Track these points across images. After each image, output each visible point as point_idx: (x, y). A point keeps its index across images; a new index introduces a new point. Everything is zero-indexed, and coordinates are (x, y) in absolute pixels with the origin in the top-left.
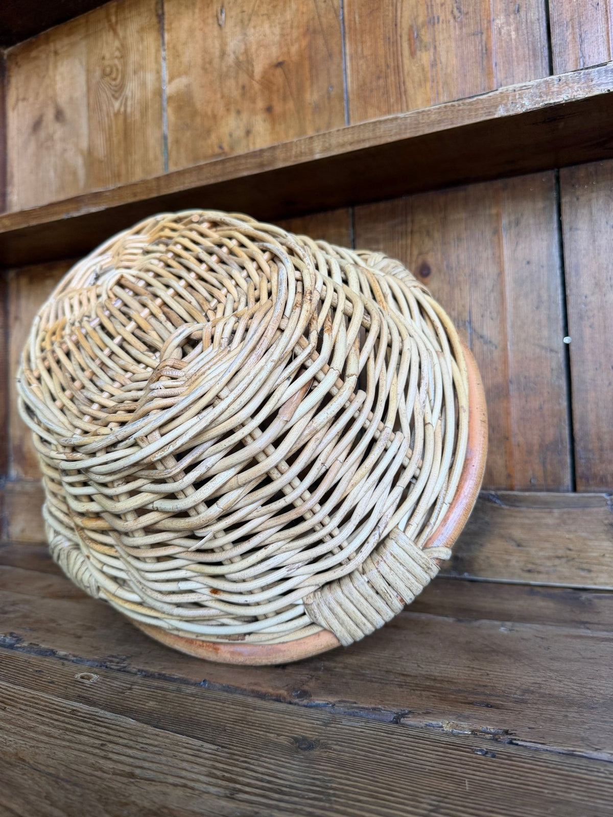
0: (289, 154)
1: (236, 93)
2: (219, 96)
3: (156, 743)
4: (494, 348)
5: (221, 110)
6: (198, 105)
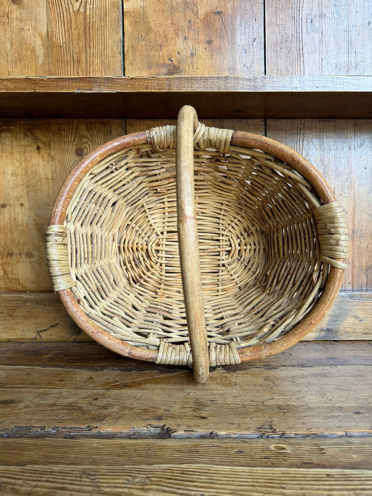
0: (275, 85)
1: (183, 24)
2: (170, 22)
5: (171, 34)
6: (152, 24)
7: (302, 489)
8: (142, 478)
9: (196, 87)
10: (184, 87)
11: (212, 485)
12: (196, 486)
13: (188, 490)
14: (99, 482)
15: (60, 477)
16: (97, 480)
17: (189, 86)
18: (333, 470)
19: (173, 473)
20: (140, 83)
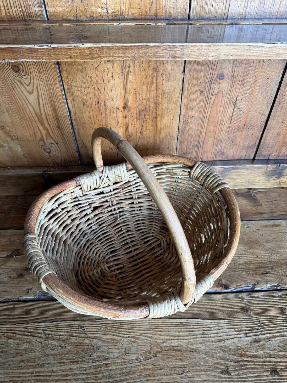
3: (214, 326)
4: (242, 113)
7: (168, 332)
8: (104, 327)
9: (118, 56)
10: (106, 57)
11: (133, 331)
12: (126, 332)
13: (123, 334)
14: (86, 331)
15: (69, 329)
16: (85, 330)
18: (184, 320)
19: (117, 324)
20: (63, 53)
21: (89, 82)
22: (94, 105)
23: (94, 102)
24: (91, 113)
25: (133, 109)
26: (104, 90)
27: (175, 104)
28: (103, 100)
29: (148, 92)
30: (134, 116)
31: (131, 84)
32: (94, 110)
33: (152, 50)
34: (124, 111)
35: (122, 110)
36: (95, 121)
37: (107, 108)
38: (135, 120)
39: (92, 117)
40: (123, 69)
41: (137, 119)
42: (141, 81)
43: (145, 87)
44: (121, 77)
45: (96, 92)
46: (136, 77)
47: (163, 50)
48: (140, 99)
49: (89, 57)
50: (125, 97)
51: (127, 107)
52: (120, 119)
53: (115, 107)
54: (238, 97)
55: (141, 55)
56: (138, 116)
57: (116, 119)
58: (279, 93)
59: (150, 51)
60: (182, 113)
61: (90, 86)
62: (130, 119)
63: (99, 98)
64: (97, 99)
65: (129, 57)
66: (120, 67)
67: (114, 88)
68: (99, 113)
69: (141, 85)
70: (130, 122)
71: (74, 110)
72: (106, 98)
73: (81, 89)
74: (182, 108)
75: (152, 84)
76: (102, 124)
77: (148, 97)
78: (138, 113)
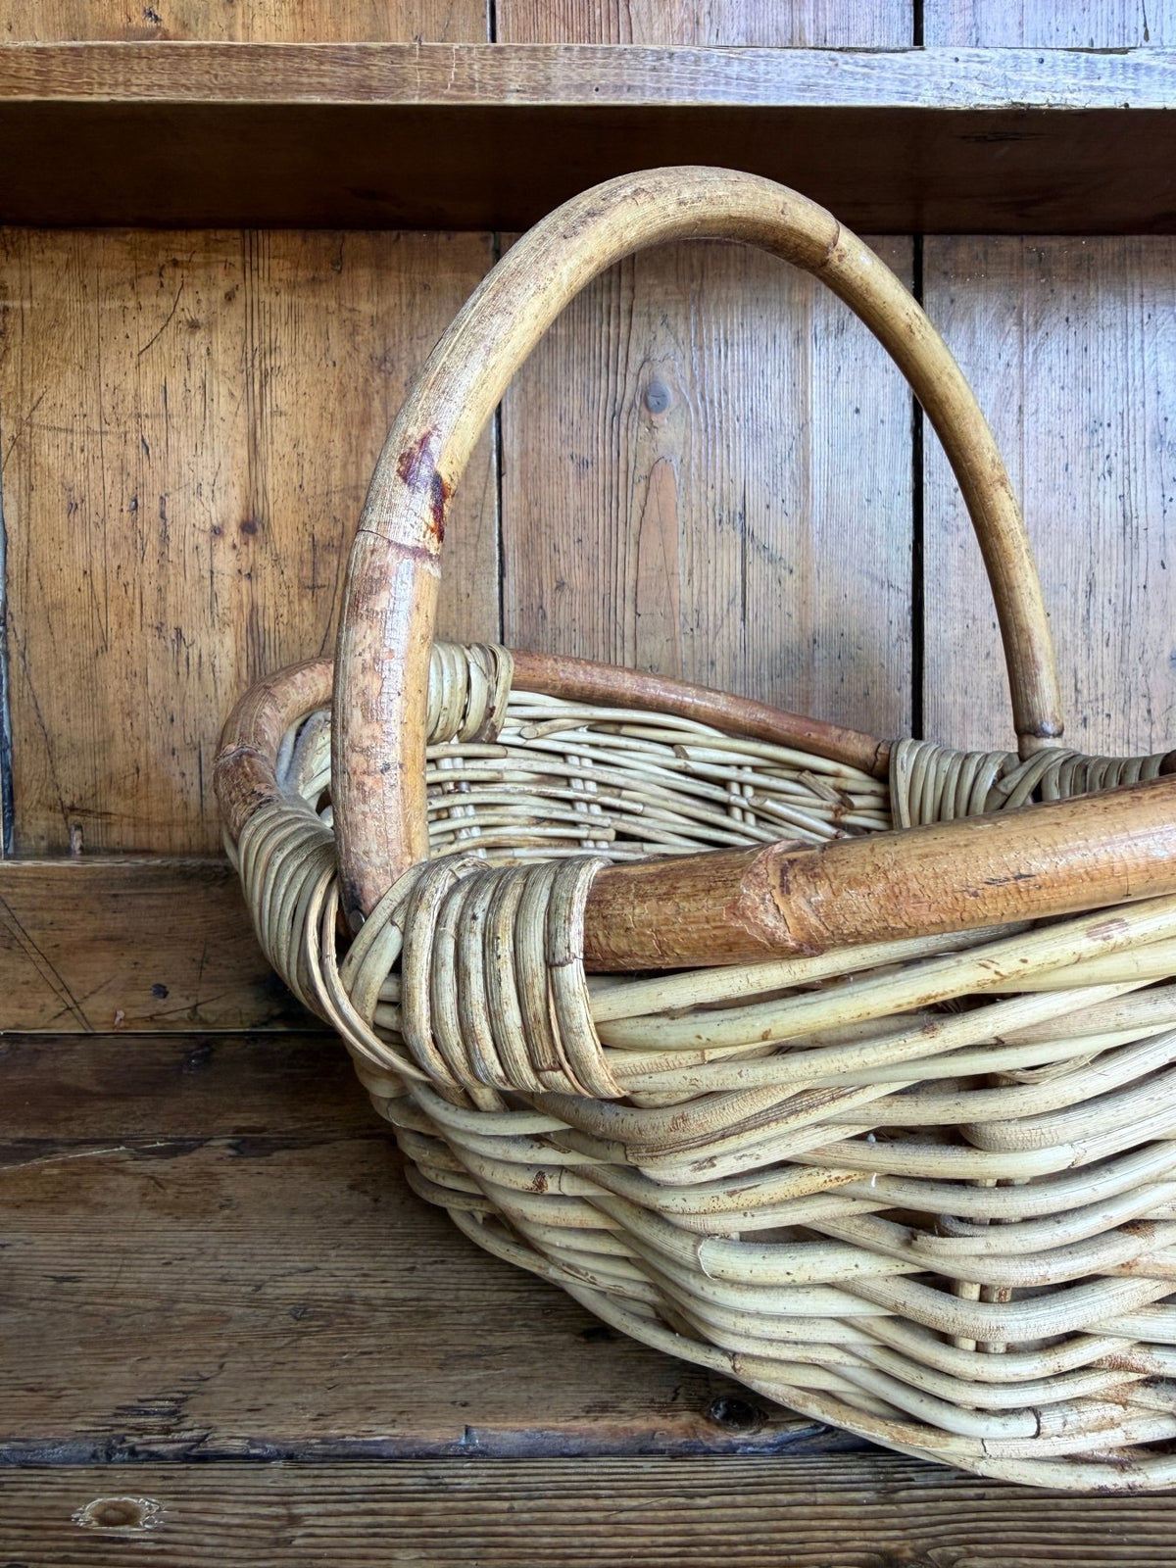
0: (440, 77)
4: (785, 573)
17: (121, 79)
21: (108, 410)
22: (114, 513)
23: (115, 502)
24: (98, 555)
25: (286, 535)
26: (163, 444)
27: (474, 518)
28: (158, 491)
29: (353, 459)
30: (289, 573)
31: (280, 421)
32: (110, 536)
33: (280, 64)
34: (246, 544)
35: (237, 542)
36: (110, 591)
37: (171, 531)
38: (294, 591)
39: (100, 571)
40: (249, 356)
41: (302, 586)
42: (323, 408)
43: (337, 435)
44: (238, 393)
45: (131, 453)
46: (300, 392)
47: (322, 63)
48: (319, 491)
49: (33, 87)
50: (252, 480)
51: (259, 527)
52: (225, 584)
53: (208, 526)
54: (750, 496)
55: (235, 81)
56: (307, 572)
57: (208, 582)
58: (926, 478)
59: (271, 65)
60: (509, 567)
61: (106, 428)
62: (269, 583)
63: (140, 480)
64: (131, 484)
65: (188, 89)
66: (239, 348)
67: (207, 439)
68: (133, 551)
69: (321, 427)
70: (270, 603)
71: (24, 538)
72: (171, 479)
73: (69, 438)
74: (508, 543)
75: (366, 421)
76: (138, 611)
77: (352, 483)
78: (308, 556)
